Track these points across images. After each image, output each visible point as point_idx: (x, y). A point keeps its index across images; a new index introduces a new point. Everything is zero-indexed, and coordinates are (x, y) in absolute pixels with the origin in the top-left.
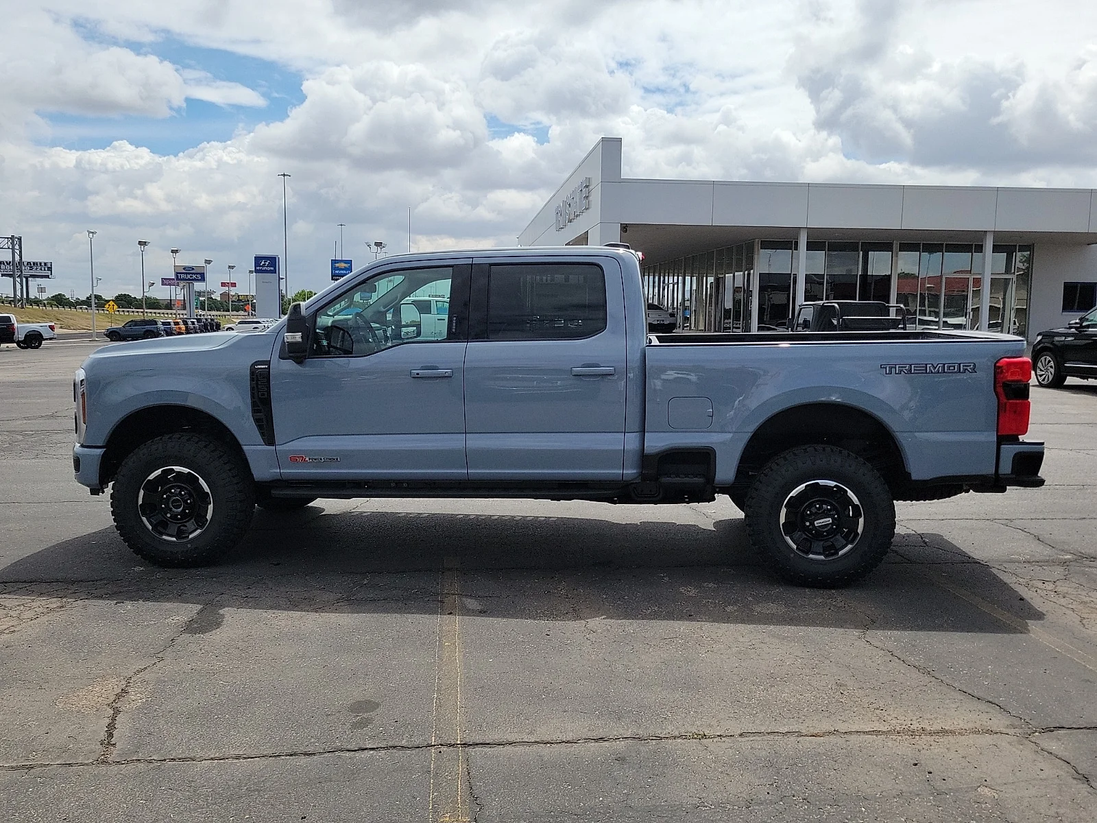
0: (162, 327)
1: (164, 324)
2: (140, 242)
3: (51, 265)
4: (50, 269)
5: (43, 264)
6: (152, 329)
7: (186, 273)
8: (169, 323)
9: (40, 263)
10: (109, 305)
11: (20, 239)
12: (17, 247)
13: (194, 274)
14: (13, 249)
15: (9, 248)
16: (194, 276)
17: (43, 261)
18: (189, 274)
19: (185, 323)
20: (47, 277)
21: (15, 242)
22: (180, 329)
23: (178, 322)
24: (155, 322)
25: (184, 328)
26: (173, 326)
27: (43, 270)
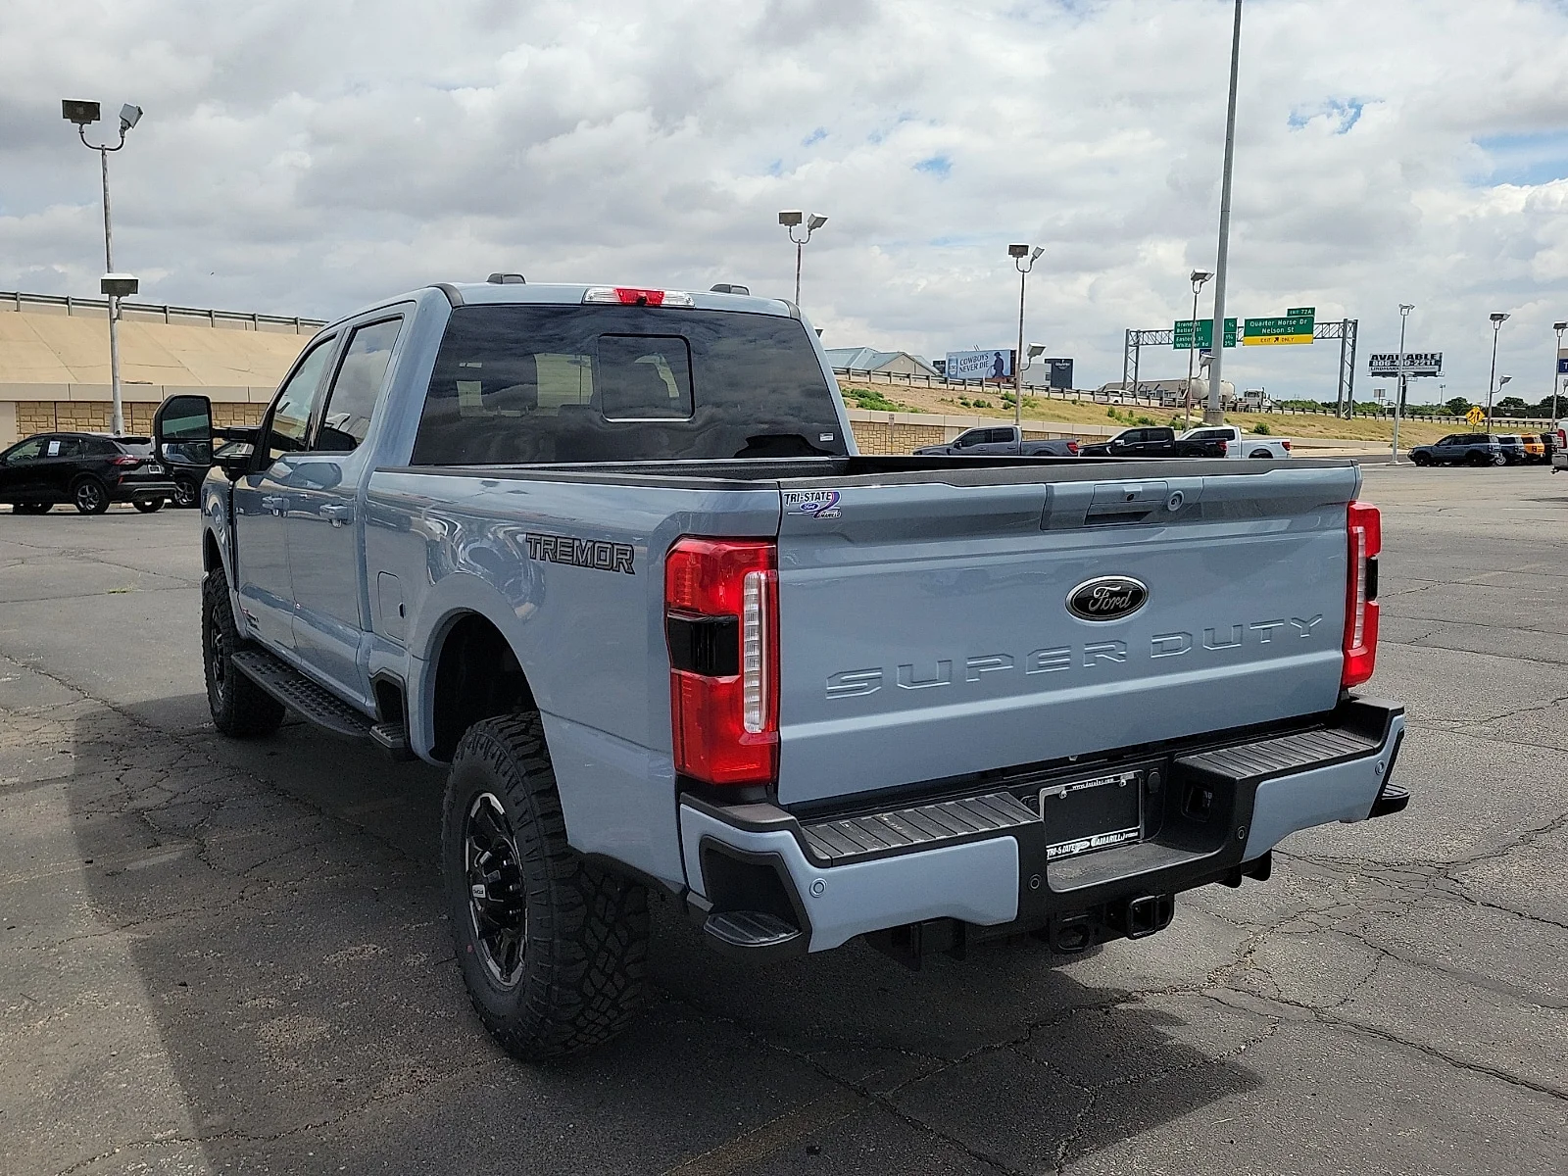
2: (1492, 315)
3: (1440, 357)
4: (1438, 363)
5: (1429, 357)
6: (1483, 449)
10: (1472, 413)
11: (1355, 324)
12: (1350, 334)
14: (1345, 338)
15: (1339, 337)
17: (1430, 352)
19: (1546, 439)
20: (1433, 374)
21: (1350, 328)
22: (1534, 448)
23: (1531, 440)
24: (1485, 438)
25: (1540, 446)
26: (1520, 445)
27: (1428, 365)
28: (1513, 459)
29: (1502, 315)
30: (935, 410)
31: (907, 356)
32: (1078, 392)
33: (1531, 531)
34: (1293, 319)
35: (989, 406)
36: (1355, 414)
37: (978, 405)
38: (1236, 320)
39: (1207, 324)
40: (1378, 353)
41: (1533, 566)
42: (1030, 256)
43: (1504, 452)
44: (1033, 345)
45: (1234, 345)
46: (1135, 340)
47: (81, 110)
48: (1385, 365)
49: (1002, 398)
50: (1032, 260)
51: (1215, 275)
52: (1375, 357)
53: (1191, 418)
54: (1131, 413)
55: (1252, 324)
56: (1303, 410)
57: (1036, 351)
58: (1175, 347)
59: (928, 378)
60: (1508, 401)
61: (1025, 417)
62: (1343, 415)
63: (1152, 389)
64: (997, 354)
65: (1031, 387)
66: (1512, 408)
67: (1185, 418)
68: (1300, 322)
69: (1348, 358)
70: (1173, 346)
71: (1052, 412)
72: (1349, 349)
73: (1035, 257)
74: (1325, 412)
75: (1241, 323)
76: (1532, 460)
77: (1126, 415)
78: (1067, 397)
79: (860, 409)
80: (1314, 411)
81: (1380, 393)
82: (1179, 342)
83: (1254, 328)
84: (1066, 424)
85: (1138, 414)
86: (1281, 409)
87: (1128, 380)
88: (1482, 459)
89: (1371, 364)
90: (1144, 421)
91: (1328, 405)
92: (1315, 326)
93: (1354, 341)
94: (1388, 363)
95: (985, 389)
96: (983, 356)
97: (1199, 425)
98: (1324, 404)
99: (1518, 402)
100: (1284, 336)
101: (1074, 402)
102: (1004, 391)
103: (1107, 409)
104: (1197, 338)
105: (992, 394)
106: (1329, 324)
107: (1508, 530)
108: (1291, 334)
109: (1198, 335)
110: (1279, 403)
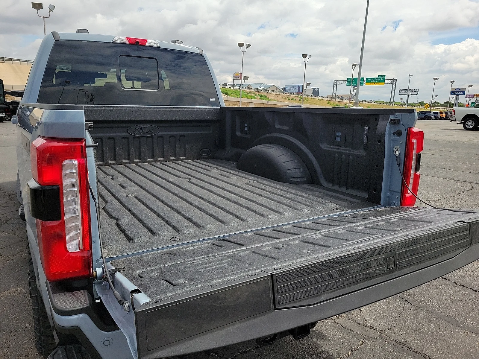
0: (433, 114)
1: (434, 113)
2: (434, 78)
3: (418, 90)
4: (418, 92)
5: (415, 90)
6: (428, 115)
7: (456, 91)
8: (437, 113)
9: (414, 89)
10: (426, 105)
11: (396, 80)
12: (395, 83)
13: (460, 91)
14: (393, 84)
15: (391, 83)
16: (460, 93)
17: (415, 88)
18: (458, 91)
19: (446, 113)
20: (416, 95)
21: (394, 81)
22: (443, 115)
23: (442, 113)
24: (430, 112)
25: (444, 115)
26: (439, 114)
27: (415, 92)
28: (436, 118)
29: (437, 78)
30: (280, 100)
31: (275, 86)
32: (320, 97)
33: (445, 138)
34: (379, 78)
35: (295, 100)
36: (394, 105)
37: (292, 99)
38: (364, 78)
39: (356, 79)
40: (401, 88)
41: (447, 149)
42: (308, 57)
43: (434, 116)
44: (308, 83)
45: (363, 85)
46: (336, 83)
47: (37, 6)
48: (403, 92)
49: (299, 98)
50: (308, 59)
51: (359, 65)
52: (401, 89)
53: (350, 105)
54: (334, 103)
55: (368, 79)
56: (380, 103)
57: (308, 85)
58: (347, 85)
59: (279, 92)
60: (435, 103)
61: (305, 103)
62: (391, 105)
63: (340, 97)
64: (299, 86)
65: (307, 95)
66: (436, 104)
67: (348, 104)
68: (381, 79)
69: (394, 89)
70: (346, 85)
71: (312, 102)
72: (394, 87)
73: (309, 58)
74: (386, 104)
75: (365, 79)
76: (442, 118)
77: (332, 103)
78: (317, 98)
79: (260, 100)
80: (383, 104)
81: (401, 99)
82: (348, 84)
83: (369, 80)
84: (316, 105)
85: (336, 103)
86: (375, 103)
87: (334, 94)
88: (429, 118)
89: (399, 91)
90: (337, 105)
91: (387, 102)
92: (385, 80)
93: (396, 85)
94: (404, 91)
95: (295, 95)
96: (295, 86)
97: (352, 107)
98: (386, 102)
99: (438, 103)
100: (377, 83)
101: (319, 99)
102: (299, 96)
103: (327, 102)
104: (353, 83)
105: (296, 97)
106: (389, 80)
107: (438, 138)
108: (379, 82)
109: (353, 82)
110: (374, 101)
